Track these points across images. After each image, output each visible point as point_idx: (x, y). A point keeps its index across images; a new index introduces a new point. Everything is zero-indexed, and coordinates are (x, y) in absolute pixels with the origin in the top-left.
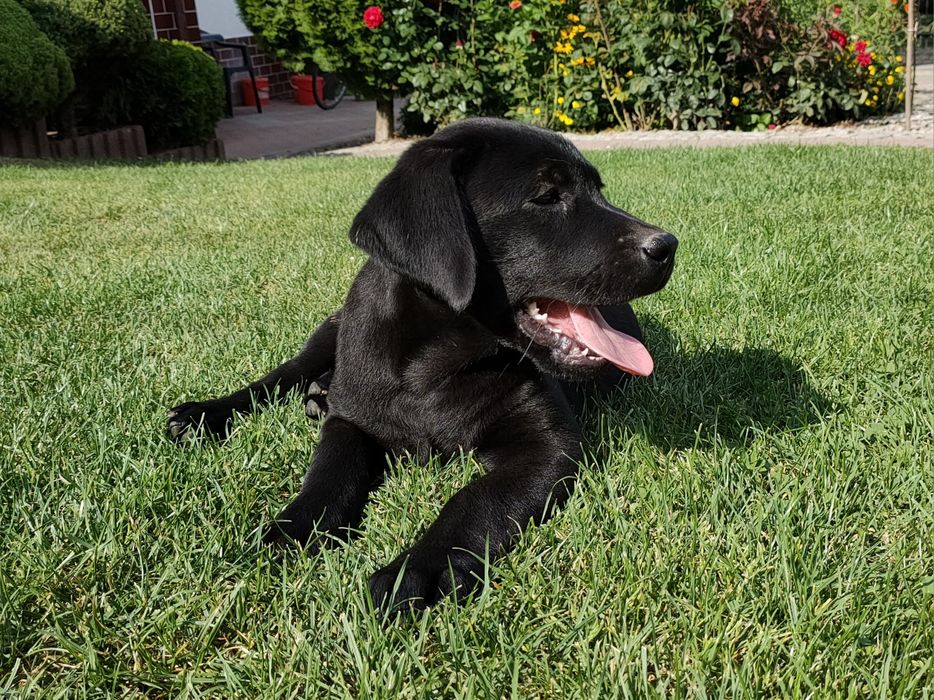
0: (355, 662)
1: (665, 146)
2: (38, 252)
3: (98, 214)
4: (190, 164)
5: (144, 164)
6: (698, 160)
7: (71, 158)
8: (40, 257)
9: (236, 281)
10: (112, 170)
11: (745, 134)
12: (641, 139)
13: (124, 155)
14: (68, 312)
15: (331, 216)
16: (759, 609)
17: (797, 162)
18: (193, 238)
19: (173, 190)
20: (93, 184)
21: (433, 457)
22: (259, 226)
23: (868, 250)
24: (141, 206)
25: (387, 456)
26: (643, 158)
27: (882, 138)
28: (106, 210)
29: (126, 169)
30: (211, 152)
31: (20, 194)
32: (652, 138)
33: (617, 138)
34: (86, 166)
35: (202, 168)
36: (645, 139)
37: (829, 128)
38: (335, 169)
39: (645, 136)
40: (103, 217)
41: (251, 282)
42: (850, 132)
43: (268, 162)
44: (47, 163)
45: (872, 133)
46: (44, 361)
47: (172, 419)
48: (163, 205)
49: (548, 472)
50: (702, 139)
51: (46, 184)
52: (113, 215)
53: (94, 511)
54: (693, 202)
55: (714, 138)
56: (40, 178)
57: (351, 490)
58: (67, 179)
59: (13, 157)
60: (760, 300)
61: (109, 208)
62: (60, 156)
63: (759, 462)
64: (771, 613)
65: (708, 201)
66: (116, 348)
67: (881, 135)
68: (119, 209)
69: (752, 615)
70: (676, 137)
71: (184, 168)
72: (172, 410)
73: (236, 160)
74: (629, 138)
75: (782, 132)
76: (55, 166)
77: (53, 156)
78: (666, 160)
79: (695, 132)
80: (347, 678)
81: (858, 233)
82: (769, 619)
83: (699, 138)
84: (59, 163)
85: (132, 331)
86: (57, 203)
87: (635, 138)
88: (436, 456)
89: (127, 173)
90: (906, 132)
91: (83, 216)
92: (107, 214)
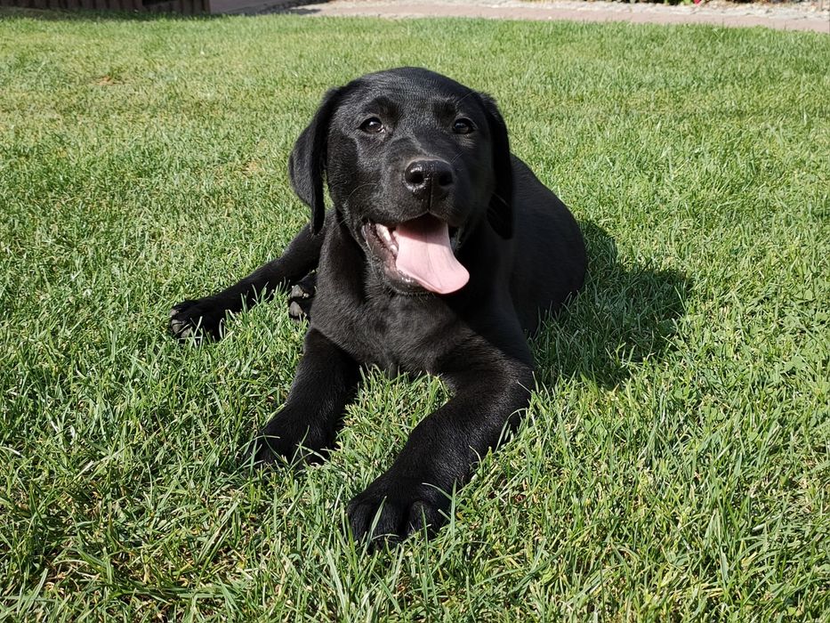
0: (336, 592)
1: (601, 20)
2: (50, 116)
3: (101, 73)
4: (179, 21)
5: (141, 18)
6: (631, 37)
7: (76, 9)
8: (53, 121)
9: (224, 158)
10: (112, 24)
11: (673, 8)
12: (579, 9)
13: (122, 8)
14: (79, 187)
15: (305, 86)
16: (694, 563)
17: (720, 45)
18: (185, 106)
19: (166, 50)
20: (97, 41)
21: (402, 373)
22: (242, 95)
23: (787, 157)
24: (139, 67)
25: (361, 369)
26: (582, 33)
27: (796, 19)
28: (108, 70)
29: (124, 24)
30: (197, 5)
31: (33, 49)
32: (589, 9)
33: (558, 7)
34: (90, 20)
35: (192, 24)
36: (583, 9)
37: (748, 5)
38: (307, 30)
39: (582, 6)
40: (105, 77)
41: (237, 159)
42: (768, 12)
43: (248, 18)
44: (56, 14)
45: (787, 14)
46: (59, 242)
47: (174, 317)
48: (158, 67)
49: (504, 399)
50: (634, 11)
51: (56, 39)
52: (115, 76)
53: (107, 413)
54: (626, 87)
55: (644, 12)
56: (50, 32)
57: (330, 405)
58: (74, 33)
59: (26, 7)
60: (690, 211)
61: (111, 68)
62: (67, 7)
63: (691, 394)
64: (704, 566)
65: (640, 85)
66: (122, 232)
67: (795, 16)
68: (119, 69)
69: (687, 568)
70: (611, 8)
71: (176, 24)
72: (173, 308)
73: (219, 16)
74: (568, 7)
75: (706, 8)
76: (62, 18)
77: (60, 7)
78: (602, 36)
79: (628, 4)
80: (329, 605)
81: (777, 136)
82: (703, 572)
83: (631, 10)
84: (66, 15)
85: (135, 211)
86: (66, 59)
87: (573, 8)
88: (405, 374)
89: (126, 27)
90: (818, 13)
91: (88, 75)
92: (109, 74)
